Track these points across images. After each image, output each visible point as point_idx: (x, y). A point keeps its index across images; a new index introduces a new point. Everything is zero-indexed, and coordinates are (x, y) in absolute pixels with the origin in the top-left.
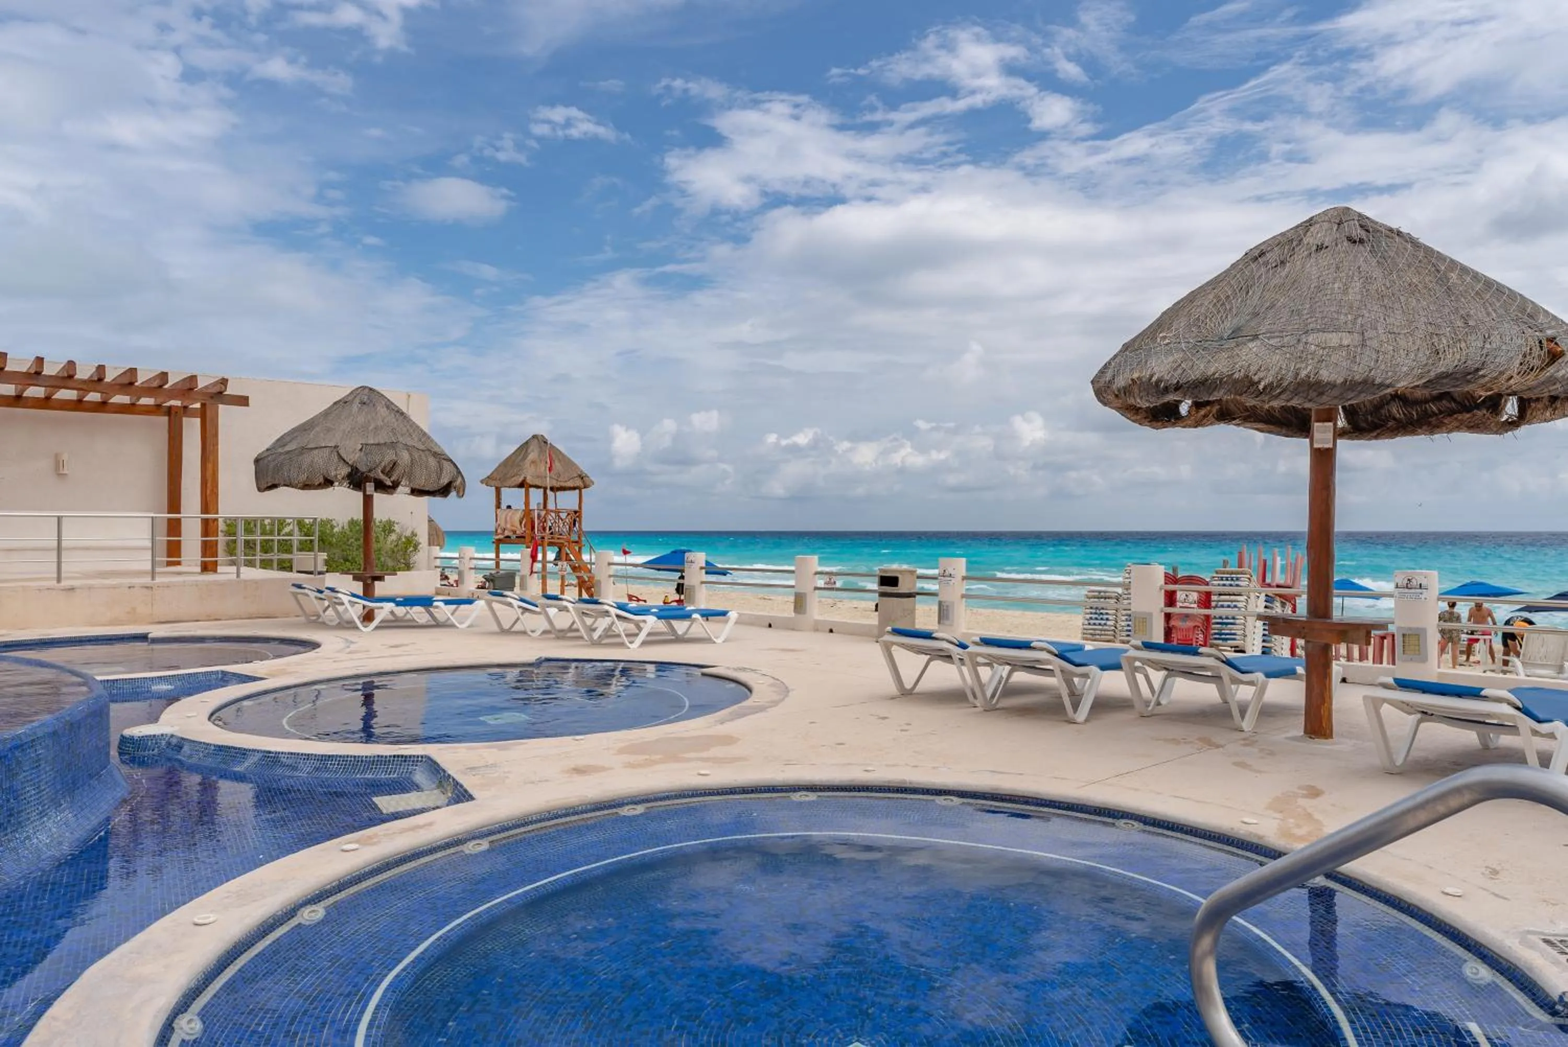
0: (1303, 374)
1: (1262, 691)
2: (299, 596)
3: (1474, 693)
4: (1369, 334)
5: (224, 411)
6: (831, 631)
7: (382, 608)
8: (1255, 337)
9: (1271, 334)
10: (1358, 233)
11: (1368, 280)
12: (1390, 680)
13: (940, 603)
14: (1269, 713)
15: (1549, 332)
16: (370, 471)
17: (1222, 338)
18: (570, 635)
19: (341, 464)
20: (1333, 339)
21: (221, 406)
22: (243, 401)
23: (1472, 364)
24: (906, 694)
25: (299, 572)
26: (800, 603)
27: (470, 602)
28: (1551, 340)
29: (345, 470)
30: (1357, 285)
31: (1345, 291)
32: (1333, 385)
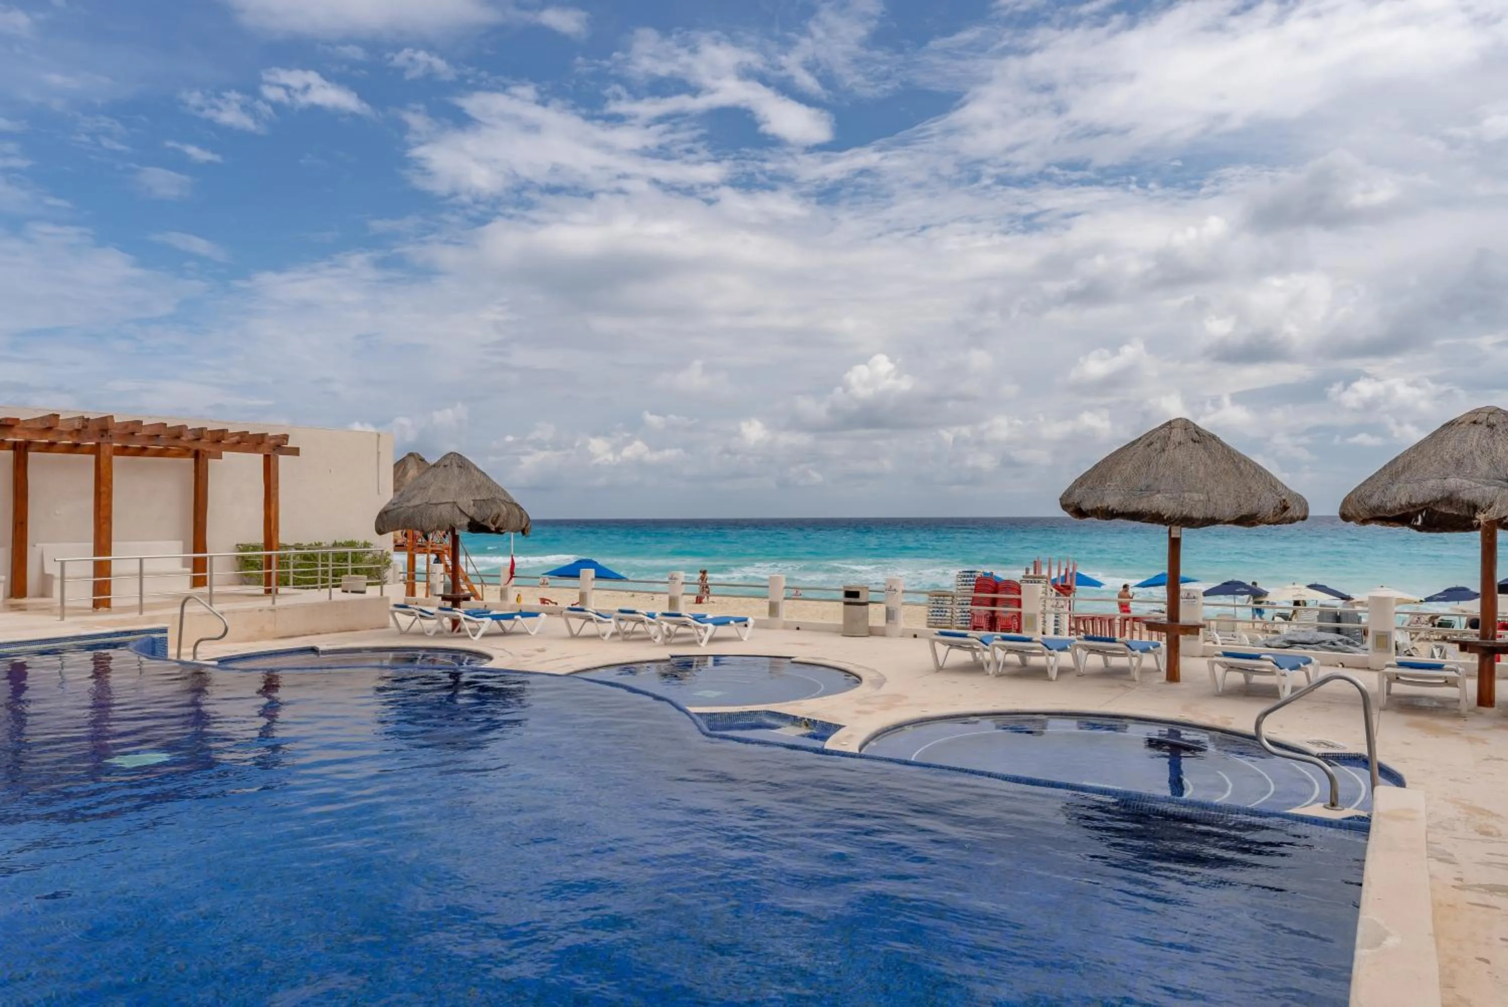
0: (1184, 513)
1: (1140, 660)
2: (396, 614)
3: (1257, 657)
4: (1210, 495)
5: (284, 461)
6: (798, 629)
7: (483, 622)
8: (1159, 492)
9: (1166, 491)
10: (1196, 436)
11: (1206, 465)
12: (1220, 653)
13: (887, 608)
14: (1145, 671)
15: (1284, 497)
16: (484, 521)
17: (1141, 490)
18: (632, 637)
19: (463, 516)
20: (1196, 496)
21: (280, 457)
22: (295, 451)
23: (1254, 512)
24: (940, 669)
25: (352, 592)
26: (773, 609)
27: (536, 615)
28: (1284, 501)
29: (466, 521)
30: (1202, 468)
31: (1197, 472)
32: (1198, 520)
